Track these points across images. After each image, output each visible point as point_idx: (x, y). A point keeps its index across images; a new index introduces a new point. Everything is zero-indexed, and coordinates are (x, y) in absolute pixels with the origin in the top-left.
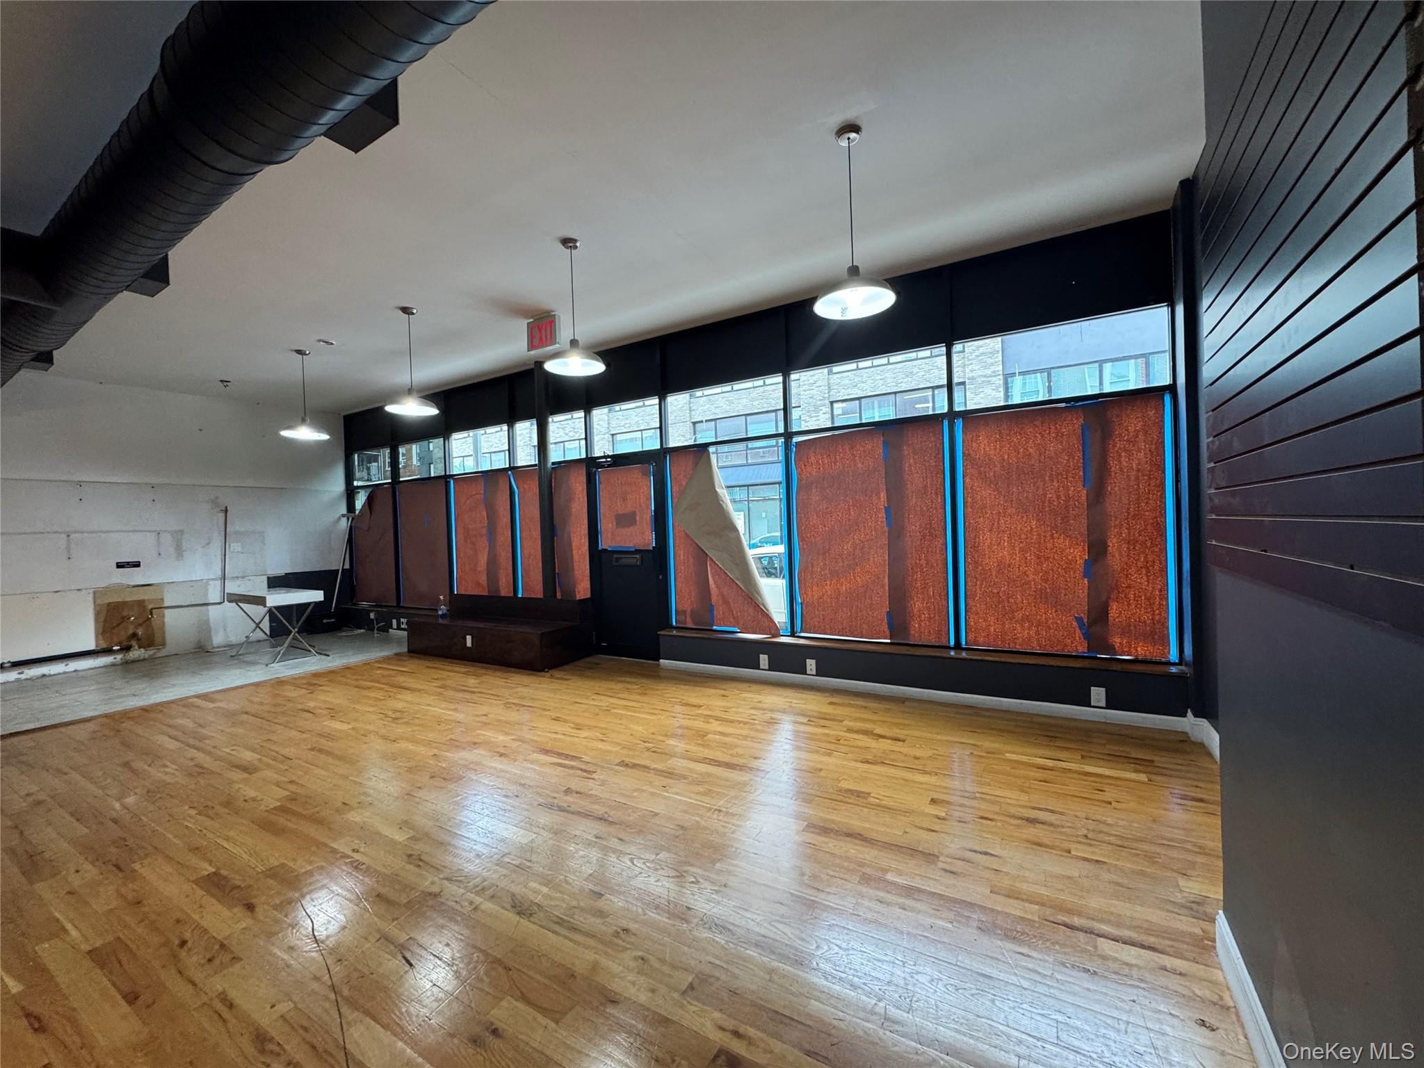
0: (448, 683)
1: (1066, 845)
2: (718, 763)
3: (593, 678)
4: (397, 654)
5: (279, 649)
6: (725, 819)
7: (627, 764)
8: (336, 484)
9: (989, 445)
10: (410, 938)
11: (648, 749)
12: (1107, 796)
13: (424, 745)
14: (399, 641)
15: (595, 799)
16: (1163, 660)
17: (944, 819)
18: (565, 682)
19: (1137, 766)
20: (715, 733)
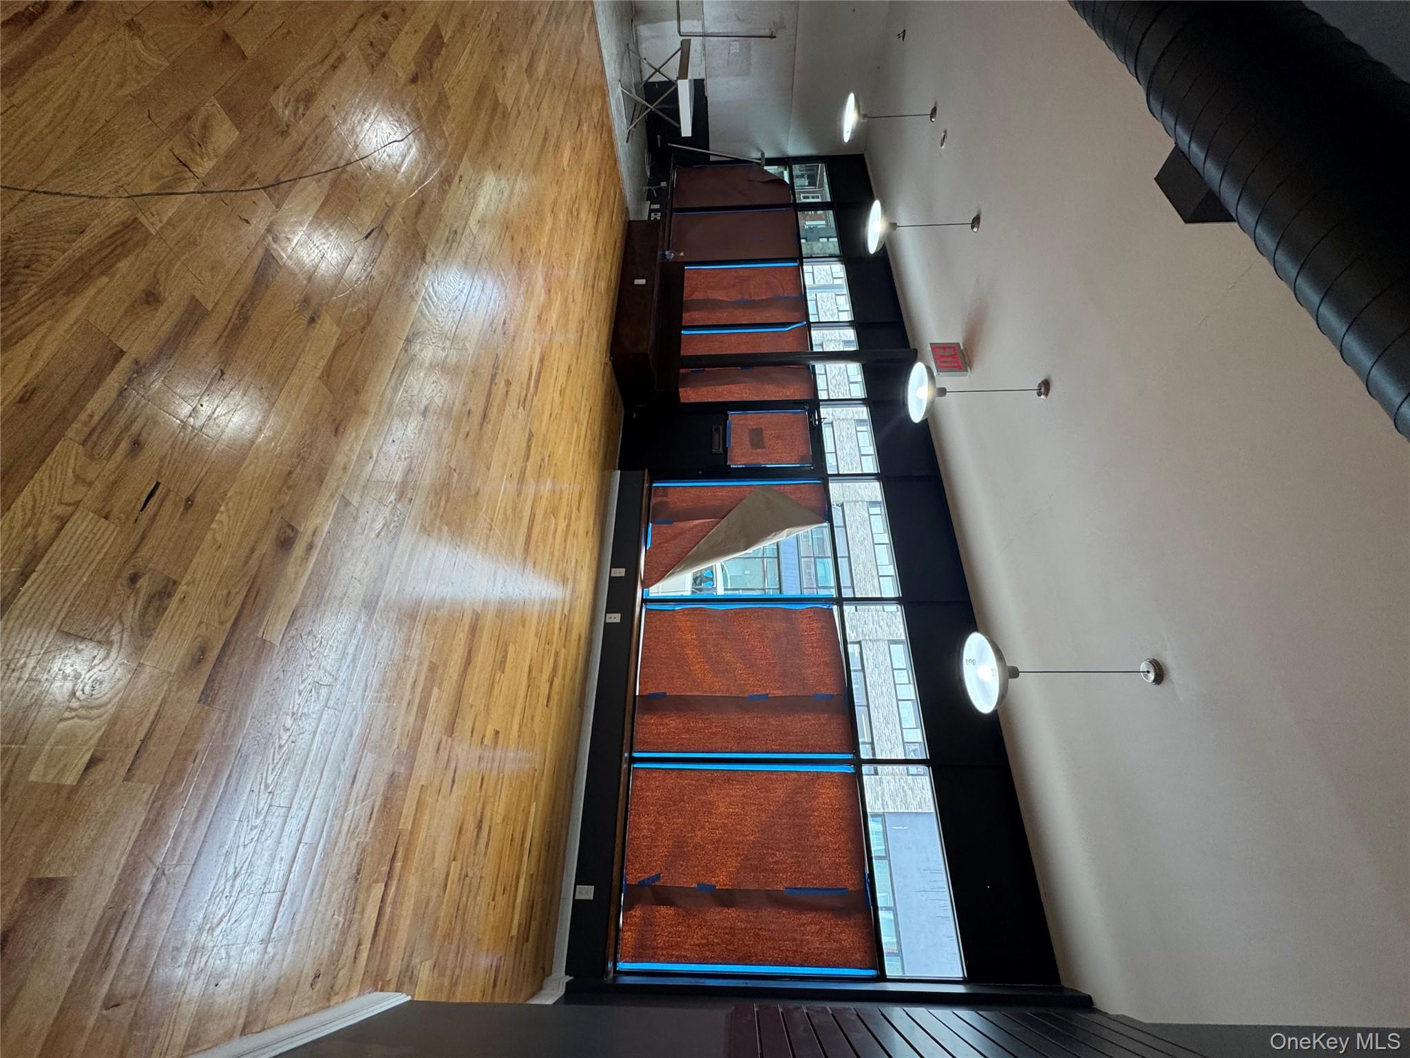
0: (602, 264)
1: (459, 857)
2: (530, 529)
3: (604, 404)
4: (627, 209)
5: (634, 91)
6: (484, 536)
7: (530, 440)
8: (793, 148)
9: (829, 798)
10: (388, 235)
11: (543, 460)
12: (499, 898)
13: (548, 241)
14: (639, 211)
15: (501, 411)
16: (619, 956)
17: (482, 743)
18: (601, 377)
19: (524, 926)
20: (556, 524)
